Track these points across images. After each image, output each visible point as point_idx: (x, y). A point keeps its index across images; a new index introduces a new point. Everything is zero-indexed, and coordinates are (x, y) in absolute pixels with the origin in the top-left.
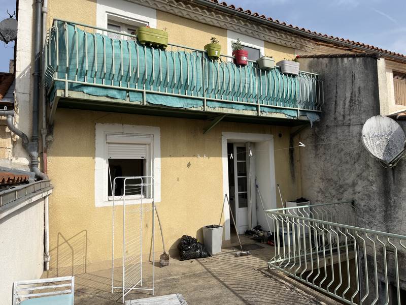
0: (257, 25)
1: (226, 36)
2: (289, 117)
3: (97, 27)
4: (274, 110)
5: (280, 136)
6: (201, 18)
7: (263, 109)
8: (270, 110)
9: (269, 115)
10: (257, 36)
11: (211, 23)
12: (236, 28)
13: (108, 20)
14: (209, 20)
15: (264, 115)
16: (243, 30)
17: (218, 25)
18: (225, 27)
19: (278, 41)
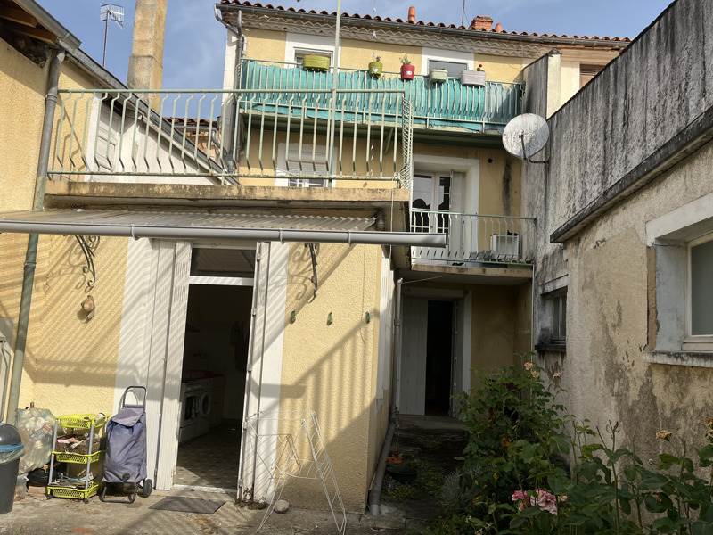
0: (456, 37)
1: (421, 53)
2: (471, 131)
3: (286, 61)
4: (449, 124)
5: (490, 161)
6: (387, 39)
7: (433, 122)
8: (444, 123)
9: (441, 129)
10: (462, 49)
11: (401, 43)
12: (432, 43)
13: (296, 54)
14: (397, 40)
15: (435, 128)
16: (441, 44)
17: (409, 43)
18: (418, 44)
19: (493, 51)
